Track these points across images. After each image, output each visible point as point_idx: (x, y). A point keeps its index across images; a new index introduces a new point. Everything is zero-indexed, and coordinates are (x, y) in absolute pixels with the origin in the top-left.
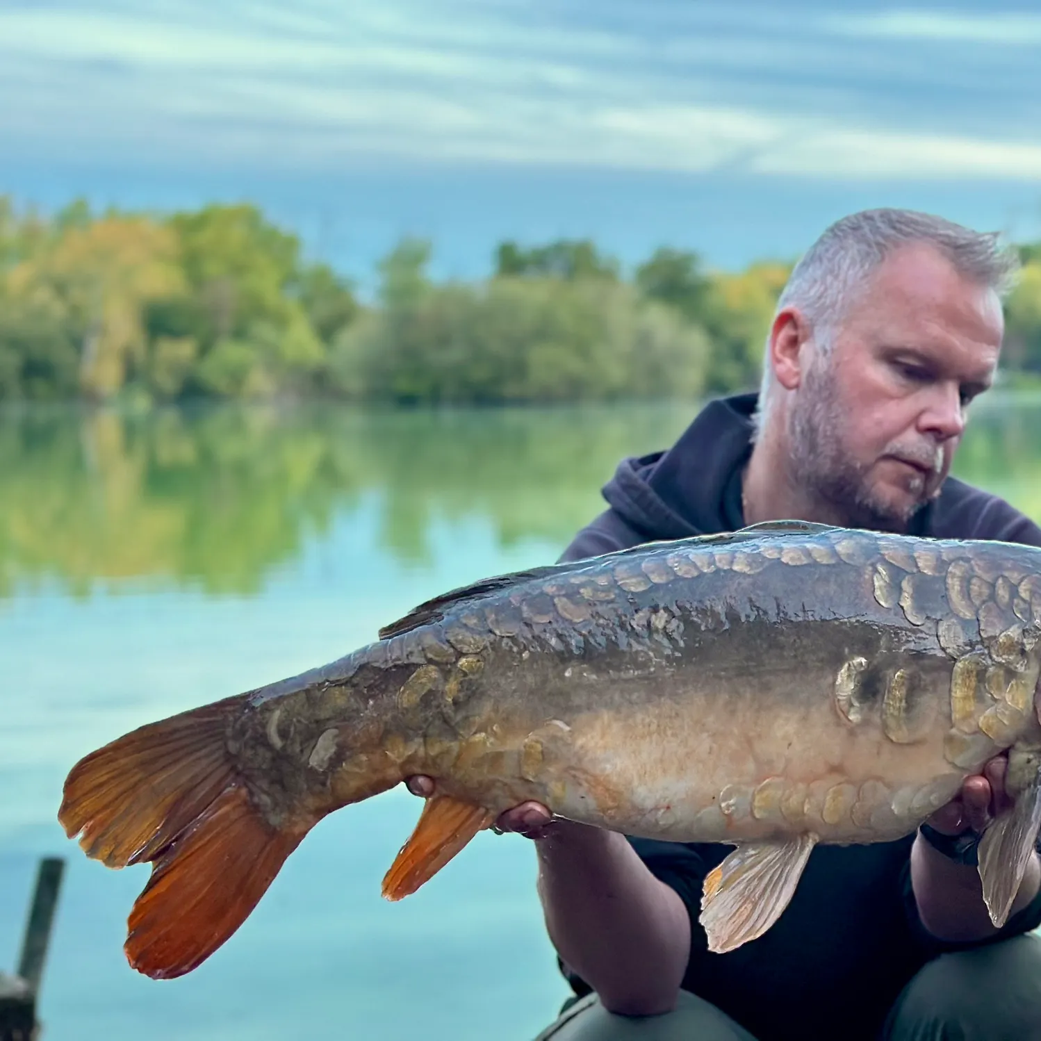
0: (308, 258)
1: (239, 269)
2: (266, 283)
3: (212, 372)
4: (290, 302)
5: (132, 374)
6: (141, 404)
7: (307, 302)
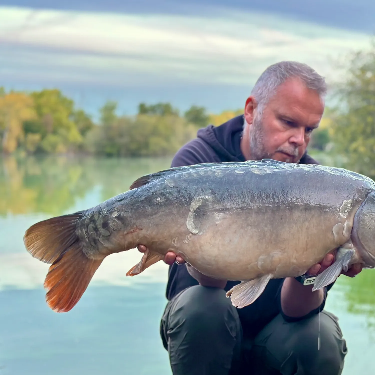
0: (76, 108)
1: (54, 111)
2: (63, 115)
3: (46, 145)
4: (71, 122)
5: (19, 145)
6: (23, 154)
7: (77, 122)
